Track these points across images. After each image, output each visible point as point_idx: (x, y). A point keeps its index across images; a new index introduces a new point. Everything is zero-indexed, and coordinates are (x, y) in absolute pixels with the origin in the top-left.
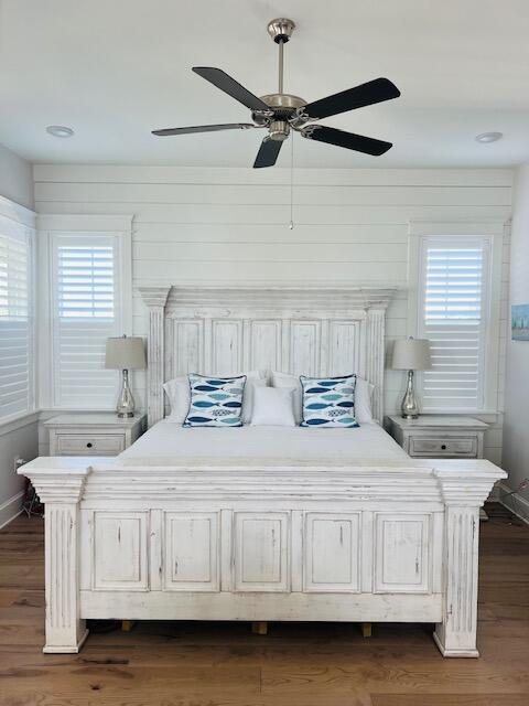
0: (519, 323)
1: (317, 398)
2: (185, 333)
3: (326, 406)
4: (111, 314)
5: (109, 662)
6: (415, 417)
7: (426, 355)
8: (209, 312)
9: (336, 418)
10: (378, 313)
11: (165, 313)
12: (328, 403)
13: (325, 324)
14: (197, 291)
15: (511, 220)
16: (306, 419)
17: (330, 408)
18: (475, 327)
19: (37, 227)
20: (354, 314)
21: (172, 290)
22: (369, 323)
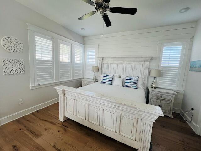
0: (192, 66)
1: (128, 81)
2: (105, 66)
3: (129, 83)
4: (94, 62)
5: (66, 126)
6: (155, 88)
7: (160, 73)
8: (110, 62)
9: (132, 86)
10: (147, 63)
11: (102, 62)
12: (130, 82)
13: (134, 65)
14: (108, 58)
15: (193, 37)
16: (125, 85)
17: (130, 83)
18: (177, 67)
19: (84, 48)
20: (141, 63)
21: (103, 58)
22: (145, 65)
